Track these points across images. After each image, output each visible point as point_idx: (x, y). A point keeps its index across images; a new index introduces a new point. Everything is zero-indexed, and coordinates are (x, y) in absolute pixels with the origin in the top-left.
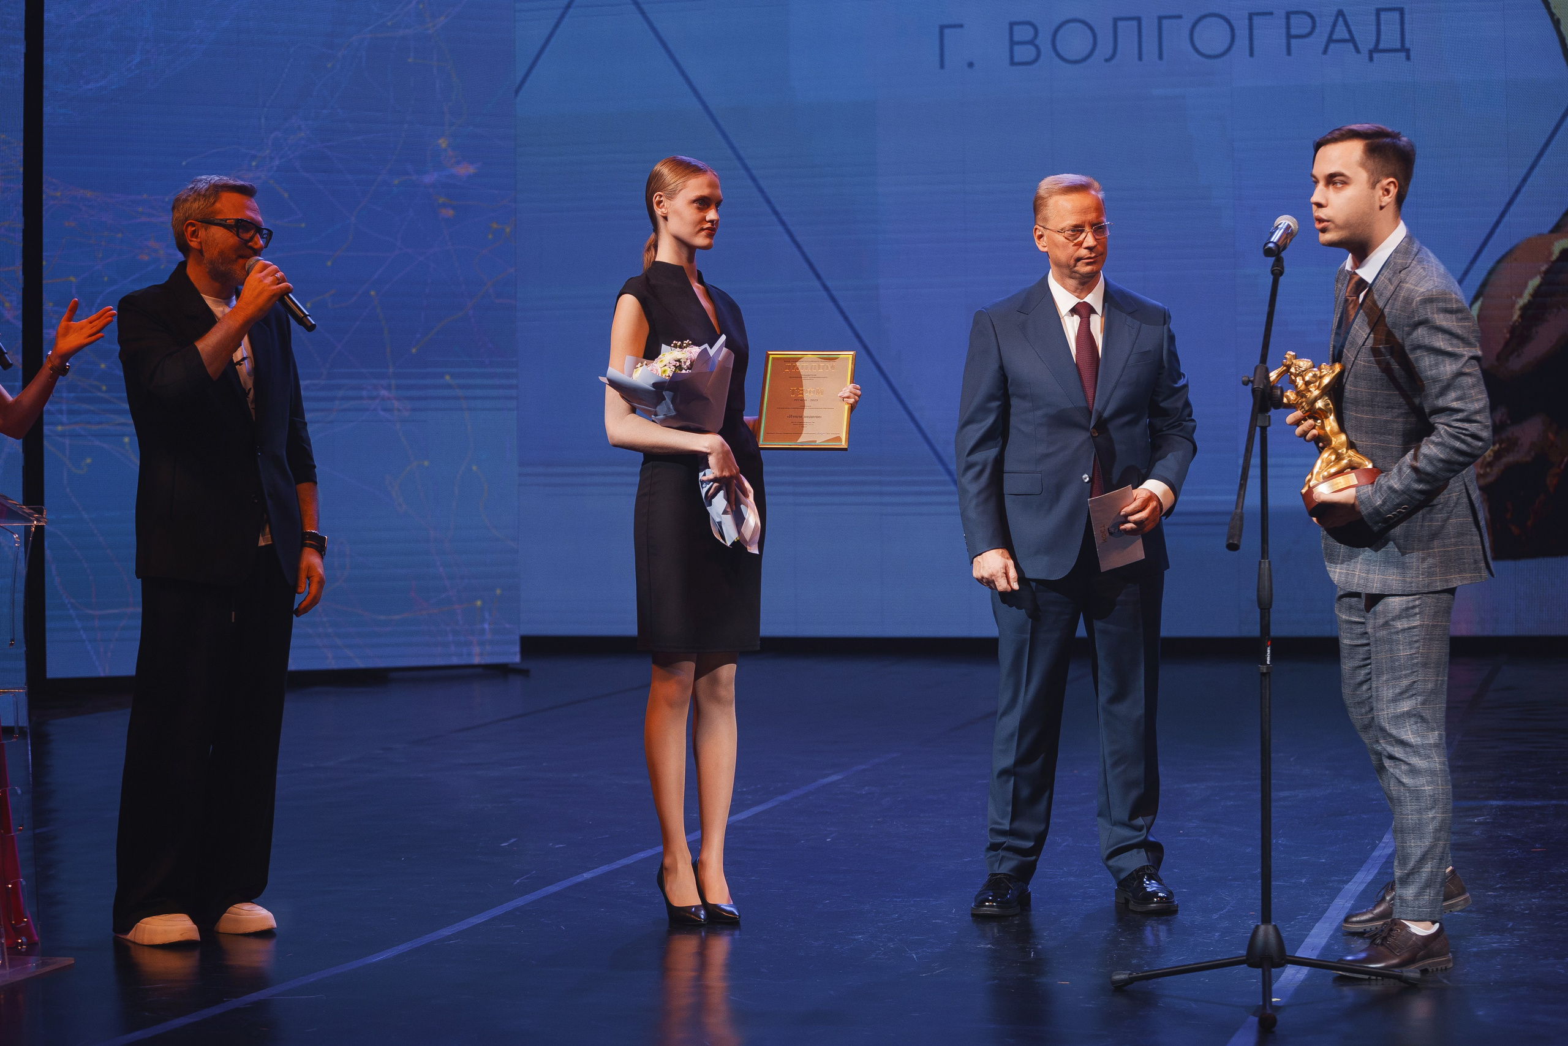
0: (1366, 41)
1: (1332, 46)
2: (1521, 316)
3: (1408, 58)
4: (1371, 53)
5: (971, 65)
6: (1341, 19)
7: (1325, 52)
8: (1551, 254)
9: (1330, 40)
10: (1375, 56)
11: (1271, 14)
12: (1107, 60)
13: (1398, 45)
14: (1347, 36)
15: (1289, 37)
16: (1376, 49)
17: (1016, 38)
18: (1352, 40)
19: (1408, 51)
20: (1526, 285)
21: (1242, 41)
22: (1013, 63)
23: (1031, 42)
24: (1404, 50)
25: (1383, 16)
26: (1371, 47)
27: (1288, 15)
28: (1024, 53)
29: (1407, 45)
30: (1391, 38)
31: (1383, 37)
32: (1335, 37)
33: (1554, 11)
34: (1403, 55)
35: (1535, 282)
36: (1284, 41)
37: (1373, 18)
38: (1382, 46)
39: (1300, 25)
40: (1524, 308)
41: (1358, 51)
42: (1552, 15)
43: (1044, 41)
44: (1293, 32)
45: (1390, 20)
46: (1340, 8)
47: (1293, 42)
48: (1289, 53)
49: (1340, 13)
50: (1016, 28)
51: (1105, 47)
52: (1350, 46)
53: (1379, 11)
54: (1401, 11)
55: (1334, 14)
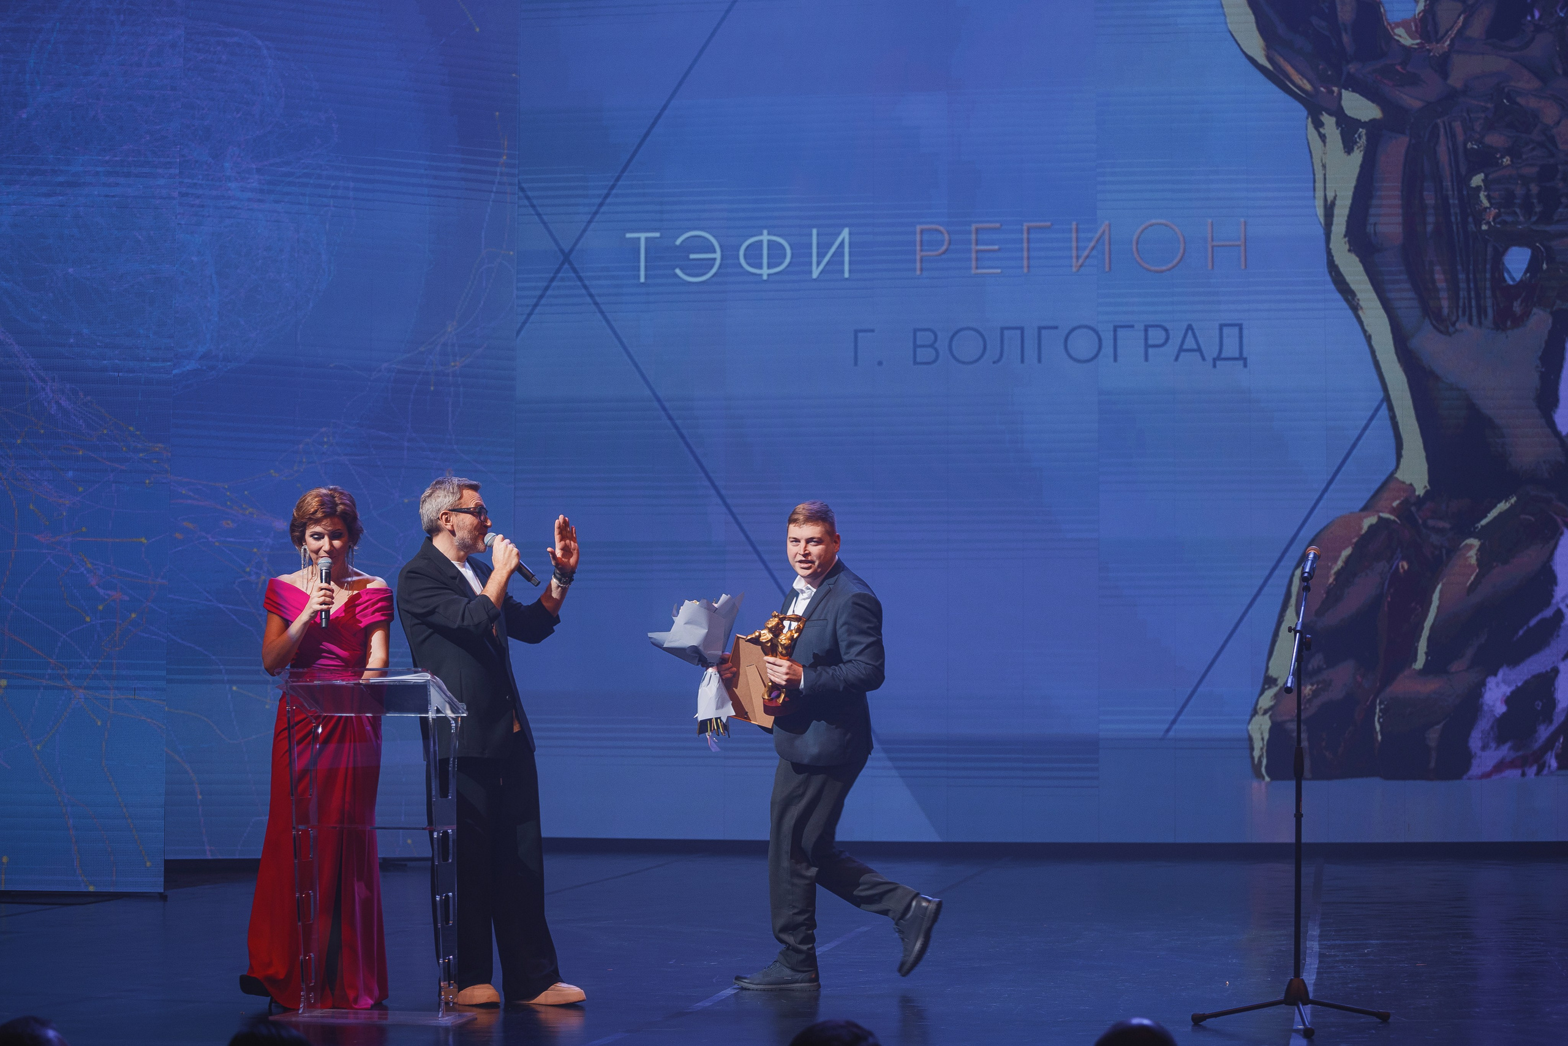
0: (1211, 352)
1: (1183, 355)
2: (1335, 579)
3: (1245, 366)
4: (1215, 360)
5: (880, 363)
6: (1190, 333)
7: (1177, 359)
8: (1361, 528)
9: (1181, 350)
10: (1218, 363)
11: (1132, 326)
12: (994, 363)
13: (1237, 355)
14: (1195, 347)
15: (1147, 346)
16: (1218, 358)
17: (919, 342)
18: (1199, 350)
19: (1245, 360)
20: (1339, 556)
21: (1108, 349)
22: (915, 363)
23: (932, 346)
24: (1242, 359)
25: (1226, 330)
26: (1215, 355)
27: (1146, 327)
28: (924, 354)
29: (1245, 355)
30: (1231, 349)
31: (1225, 348)
32: (1185, 347)
33: (1366, 328)
34: (1241, 362)
35: (1346, 552)
36: (1142, 350)
37: (1217, 332)
38: (1223, 356)
39: (1156, 336)
40: (1338, 574)
41: (1204, 359)
42: (1365, 331)
43: (942, 346)
44: (1150, 342)
45: (1231, 334)
46: (1190, 322)
47: (1150, 350)
48: (1146, 359)
49: (1190, 328)
50: (919, 334)
51: (993, 351)
52: (1198, 354)
53: (1222, 326)
54: (1240, 326)
55: (1184, 328)
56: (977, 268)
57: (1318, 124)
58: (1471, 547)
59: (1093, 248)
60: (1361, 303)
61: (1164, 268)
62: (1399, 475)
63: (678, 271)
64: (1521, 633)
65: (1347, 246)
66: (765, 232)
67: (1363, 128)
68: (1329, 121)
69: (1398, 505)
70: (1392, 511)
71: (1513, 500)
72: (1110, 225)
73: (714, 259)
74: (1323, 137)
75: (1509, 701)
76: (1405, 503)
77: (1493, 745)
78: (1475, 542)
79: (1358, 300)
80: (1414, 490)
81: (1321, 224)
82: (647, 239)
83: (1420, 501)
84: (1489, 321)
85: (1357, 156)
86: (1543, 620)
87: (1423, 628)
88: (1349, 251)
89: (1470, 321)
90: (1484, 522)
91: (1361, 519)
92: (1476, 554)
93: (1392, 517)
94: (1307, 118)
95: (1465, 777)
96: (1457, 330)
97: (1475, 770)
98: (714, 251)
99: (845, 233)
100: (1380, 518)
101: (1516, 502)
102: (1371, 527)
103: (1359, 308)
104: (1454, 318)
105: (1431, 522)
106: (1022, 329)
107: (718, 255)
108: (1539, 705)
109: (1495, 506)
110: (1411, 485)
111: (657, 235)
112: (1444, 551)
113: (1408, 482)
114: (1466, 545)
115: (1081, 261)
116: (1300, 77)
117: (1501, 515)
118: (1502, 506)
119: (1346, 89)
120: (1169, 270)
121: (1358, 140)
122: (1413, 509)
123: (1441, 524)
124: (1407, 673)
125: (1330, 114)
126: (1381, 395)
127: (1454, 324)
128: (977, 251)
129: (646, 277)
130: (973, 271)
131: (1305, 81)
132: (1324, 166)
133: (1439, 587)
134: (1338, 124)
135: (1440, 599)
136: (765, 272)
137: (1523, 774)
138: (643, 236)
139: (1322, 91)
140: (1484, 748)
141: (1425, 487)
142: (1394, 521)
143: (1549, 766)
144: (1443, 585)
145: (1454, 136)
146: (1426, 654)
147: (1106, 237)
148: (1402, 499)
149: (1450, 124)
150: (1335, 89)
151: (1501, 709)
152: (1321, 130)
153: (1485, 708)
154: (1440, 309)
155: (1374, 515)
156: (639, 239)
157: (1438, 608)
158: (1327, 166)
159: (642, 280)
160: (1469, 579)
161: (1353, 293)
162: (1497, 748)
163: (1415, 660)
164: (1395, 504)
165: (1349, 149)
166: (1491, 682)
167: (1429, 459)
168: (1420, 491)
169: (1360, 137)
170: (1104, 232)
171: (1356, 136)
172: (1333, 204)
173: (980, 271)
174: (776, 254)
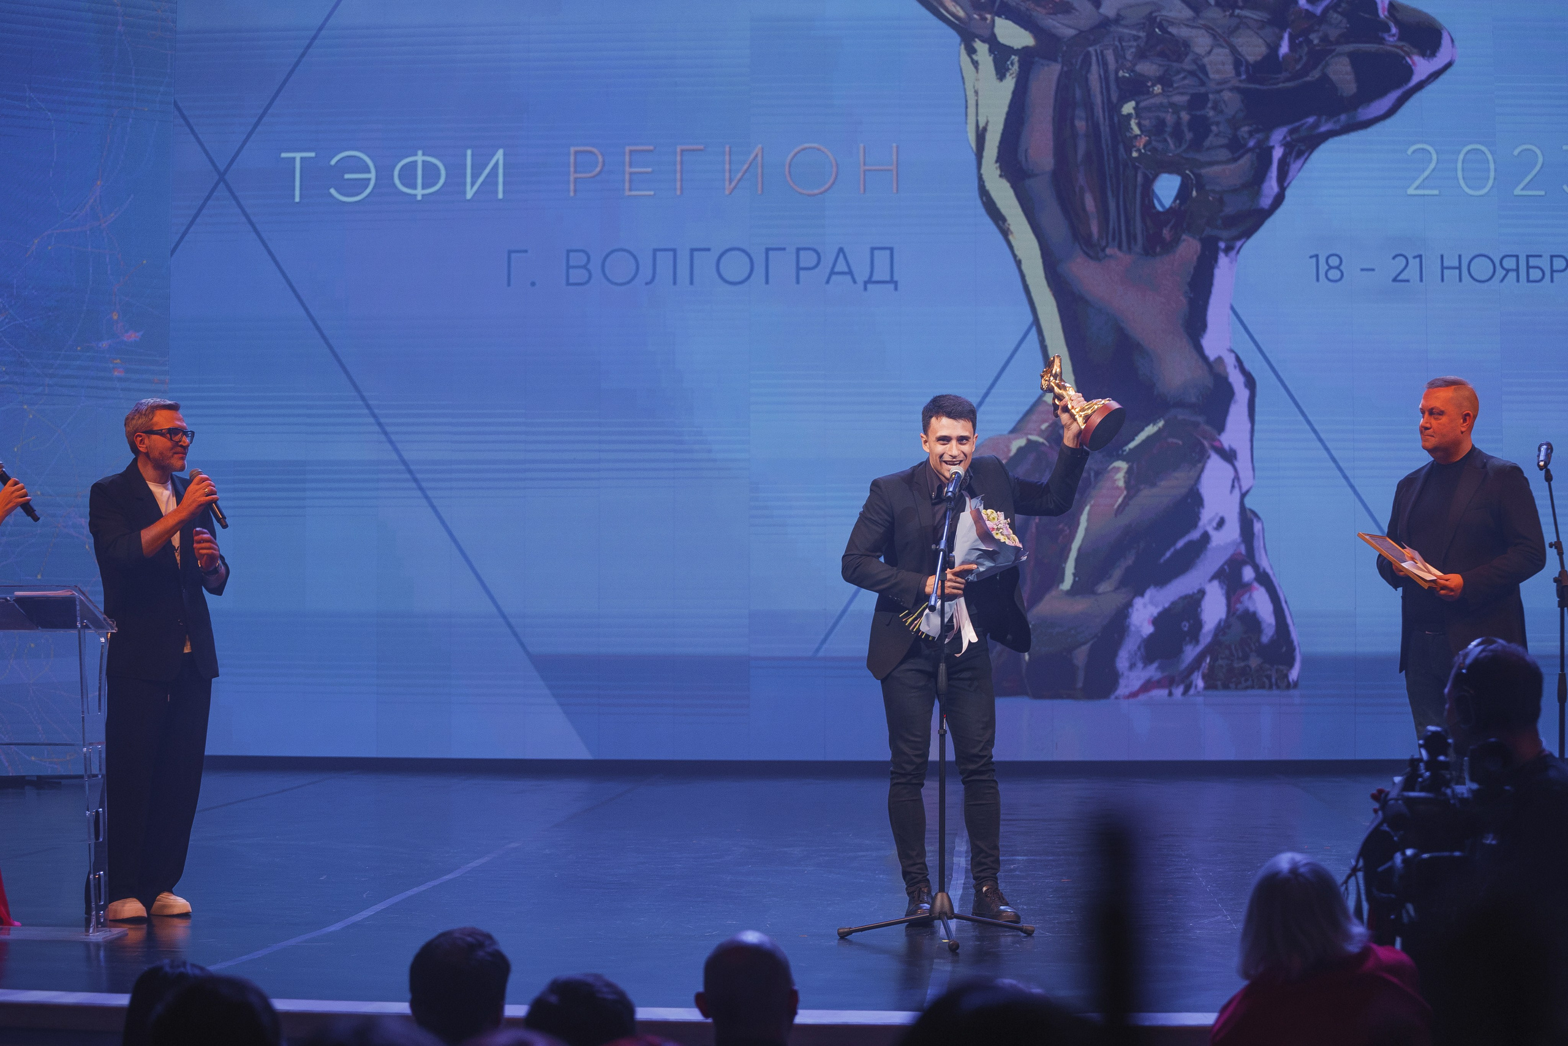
0: (862, 274)
1: (834, 278)
3: (896, 289)
4: (866, 283)
5: (533, 284)
6: (841, 255)
8: (1009, 450)
9: (832, 273)
10: (869, 286)
11: (784, 249)
12: (647, 284)
13: (888, 278)
14: (846, 269)
15: (799, 269)
16: (869, 281)
17: (572, 263)
18: (850, 273)
19: (896, 283)
21: (760, 270)
22: (568, 283)
23: (585, 267)
24: (892, 281)
25: (877, 253)
26: (866, 279)
27: (798, 250)
28: (577, 275)
29: (896, 278)
30: (881, 273)
31: (876, 270)
32: (836, 270)
33: (1017, 252)
34: (892, 286)
36: (793, 273)
37: (868, 255)
38: (875, 278)
39: (808, 259)
41: (855, 282)
42: (1015, 256)
43: (595, 267)
44: (802, 265)
45: (882, 257)
46: (840, 246)
47: (802, 273)
48: (798, 282)
49: (841, 250)
50: (572, 255)
51: (646, 272)
52: (849, 277)
53: (873, 249)
54: (891, 249)
55: (836, 251)
56: (630, 190)
57: (971, 51)
58: (1118, 469)
59: (746, 172)
61: (816, 191)
63: (332, 191)
64: (1168, 554)
66: (420, 152)
67: (1015, 55)
68: (982, 48)
69: (1047, 428)
70: (1041, 433)
71: (1161, 424)
72: (763, 148)
73: (369, 179)
74: (975, 64)
75: (1156, 621)
77: (1140, 665)
78: (1123, 465)
81: (972, 148)
82: (302, 158)
84: (1138, 248)
85: (1010, 83)
86: (1191, 543)
87: (1070, 550)
89: (1120, 247)
90: (1132, 445)
91: (1010, 441)
92: (1124, 477)
93: (1041, 440)
94: (960, 45)
95: (1113, 697)
96: (1106, 256)
97: (1122, 690)
98: (369, 172)
99: (500, 154)
100: (1029, 441)
101: (1164, 426)
102: (1020, 450)
103: (1009, 233)
104: (1103, 243)
106: (674, 251)
107: (372, 175)
108: (1185, 625)
109: (1142, 429)
111: (312, 154)
112: (1092, 474)
114: (1114, 468)
115: (733, 184)
116: (954, 4)
117: (1149, 439)
118: (1150, 430)
119: (1000, 16)
120: (821, 193)
121: (1010, 67)
124: (1054, 593)
125: (983, 41)
126: (1030, 318)
127: (1103, 250)
128: (631, 174)
129: (301, 196)
130: (627, 193)
131: (958, 8)
132: (976, 93)
133: (1087, 508)
134: (991, 51)
135: (1088, 520)
136: (419, 192)
137: (1170, 694)
138: (298, 156)
139: (975, 19)
140: (1132, 666)
142: (1043, 444)
143: (1196, 687)
144: (1092, 506)
145: (1105, 64)
146: (1075, 575)
147: (759, 158)
148: (1051, 421)
149: (1102, 52)
150: (989, 16)
151: (1148, 629)
152: (974, 57)
153: (1133, 628)
154: (1090, 235)
155: (1022, 437)
156: (294, 159)
157: (1087, 529)
158: (980, 94)
159: (297, 199)
160: (1117, 501)
161: (1004, 220)
162: (1145, 666)
163: (1062, 580)
165: (1001, 74)
166: (1139, 602)
169: (1012, 64)
170: (756, 156)
171: (1009, 63)
172: (985, 129)
173: (633, 193)
174: (431, 173)
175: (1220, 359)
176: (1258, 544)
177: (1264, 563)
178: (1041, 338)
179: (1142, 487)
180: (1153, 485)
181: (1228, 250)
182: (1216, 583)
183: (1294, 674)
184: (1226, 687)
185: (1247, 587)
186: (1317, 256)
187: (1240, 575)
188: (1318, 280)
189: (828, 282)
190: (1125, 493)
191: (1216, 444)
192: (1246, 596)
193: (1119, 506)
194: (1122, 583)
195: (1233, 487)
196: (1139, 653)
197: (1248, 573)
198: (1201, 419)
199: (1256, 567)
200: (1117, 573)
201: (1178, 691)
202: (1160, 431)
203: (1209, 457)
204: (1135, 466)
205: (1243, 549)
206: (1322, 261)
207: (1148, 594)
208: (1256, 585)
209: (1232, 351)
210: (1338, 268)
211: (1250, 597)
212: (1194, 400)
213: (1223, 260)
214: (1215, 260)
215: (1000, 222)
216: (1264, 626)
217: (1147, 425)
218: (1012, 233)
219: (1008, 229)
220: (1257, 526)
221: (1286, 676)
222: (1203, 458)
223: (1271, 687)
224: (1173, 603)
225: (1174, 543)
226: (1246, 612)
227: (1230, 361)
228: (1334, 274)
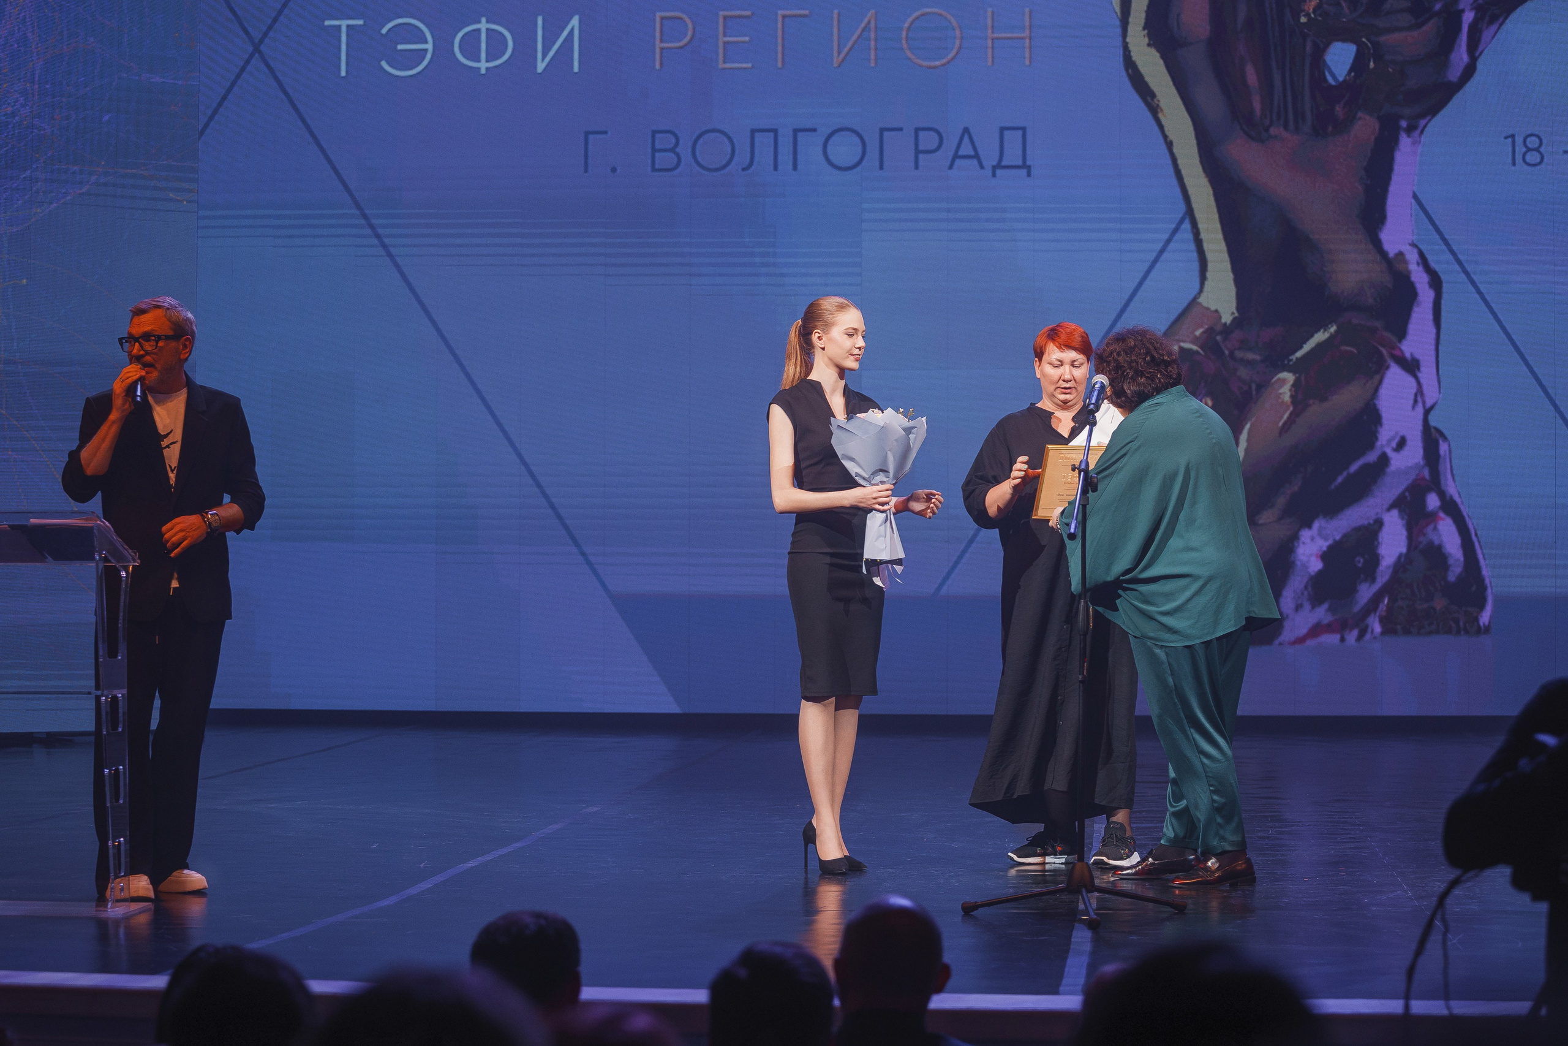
0: (990, 157)
1: (958, 162)
3: (1029, 175)
4: (994, 168)
5: (614, 170)
6: (966, 137)
9: (956, 156)
10: (999, 172)
11: (901, 129)
12: (744, 169)
13: (1020, 163)
14: (972, 153)
15: (918, 152)
16: (999, 166)
17: (658, 146)
18: (976, 156)
19: (1029, 168)
21: (873, 153)
22: (654, 169)
23: (672, 150)
24: (1025, 167)
25: (1007, 134)
26: (995, 163)
27: (917, 130)
28: (665, 159)
29: (1028, 163)
30: (1013, 156)
31: (1006, 154)
32: (961, 153)
33: (1167, 132)
34: (1024, 172)
36: (911, 157)
37: (997, 135)
38: (1004, 163)
41: (982, 167)
42: (1165, 137)
43: (684, 150)
44: (921, 148)
45: (1013, 140)
46: (966, 125)
47: (921, 156)
48: (917, 167)
49: (966, 130)
50: (658, 136)
51: (742, 157)
52: (975, 162)
53: (1003, 129)
54: (1024, 129)
55: (960, 131)
56: (724, 62)
58: (1283, 381)
59: (857, 39)
60: (1162, 104)
61: (937, 63)
62: (1202, 300)
63: (384, 64)
64: (1340, 479)
65: (1146, 40)
66: (483, 19)
69: (1204, 332)
71: (1333, 329)
72: (876, 14)
73: (426, 50)
75: (1325, 556)
76: (1210, 331)
77: (1307, 606)
78: (1289, 377)
79: (1159, 101)
80: (1220, 318)
82: (348, 26)
83: (1227, 330)
86: (1366, 466)
88: (1149, 45)
89: (1286, 127)
92: (1290, 390)
93: (1195, 348)
97: (1287, 635)
98: (426, 42)
99: (575, 22)
101: (1336, 332)
103: (1159, 110)
105: (1239, 354)
106: (775, 131)
107: (429, 46)
108: (1360, 561)
109: (1312, 336)
110: (1217, 311)
111: (360, 22)
112: (1254, 386)
113: (1213, 308)
115: (842, 56)
117: (1319, 346)
118: (1320, 337)
120: (943, 65)
122: (1219, 338)
123: (1250, 356)
126: (1182, 207)
127: (1267, 130)
128: (725, 43)
129: (348, 69)
130: (721, 66)
133: (1248, 426)
135: (1248, 440)
136: (483, 65)
137: (1343, 640)
138: (344, 24)
140: (1298, 607)
141: (1233, 313)
142: (1197, 352)
143: (1372, 631)
147: (872, 25)
148: (1206, 327)
151: (1316, 565)
153: (1298, 563)
156: (339, 27)
159: (343, 73)
160: (1282, 417)
161: (1153, 95)
162: (1313, 607)
164: (1198, 333)
166: (1305, 534)
167: (1237, 282)
168: (1227, 319)
170: (869, 22)
173: (728, 65)
174: (496, 45)
175: (1401, 254)
176: (1444, 467)
177: (1451, 489)
178: (1195, 231)
179: (1311, 401)
180: (1323, 399)
181: (1410, 130)
182: (1395, 513)
183: (1485, 618)
184: (1407, 632)
185: (1432, 517)
186: (1513, 136)
187: (1423, 503)
188: (1514, 164)
189: (951, 167)
190: (1291, 409)
191: (1397, 352)
192: (1429, 529)
193: (1285, 423)
194: (1287, 512)
195: (1416, 401)
196: (1306, 593)
197: (1433, 501)
198: (1378, 324)
199: (1442, 494)
200: (1281, 501)
201: (1352, 636)
202: (1332, 337)
203: (1388, 367)
204: (1303, 378)
205: (1426, 473)
206: (1519, 140)
207: (1316, 525)
208: (1442, 514)
209: (1414, 245)
210: (1537, 150)
211: (1435, 529)
212: (1370, 301)
213: (1405, 141)
214: (1396, 141)
215: (1149, 98)
216: (1451, 561)
217: (1318, 331)
218: (1162, 110)
219: (1158, 106)
220: (1443, 448)
221: (1476, 619)
222: (1380, 368)
223: (1458, 632)
224: (1345, 536)
225: (1347, 467)
226: (1431, 543)
227: (1412, 256)
228: (1532, 157)
